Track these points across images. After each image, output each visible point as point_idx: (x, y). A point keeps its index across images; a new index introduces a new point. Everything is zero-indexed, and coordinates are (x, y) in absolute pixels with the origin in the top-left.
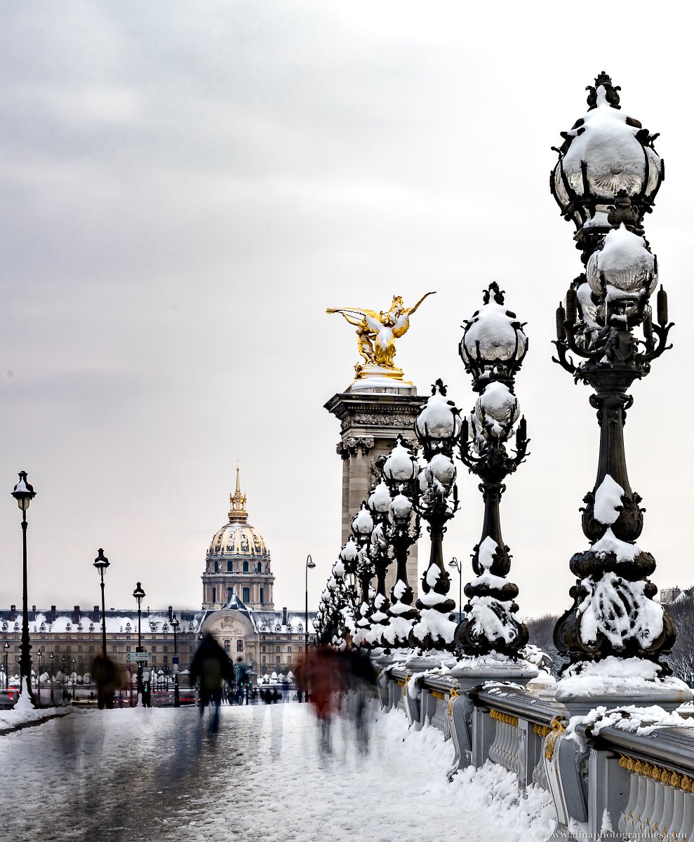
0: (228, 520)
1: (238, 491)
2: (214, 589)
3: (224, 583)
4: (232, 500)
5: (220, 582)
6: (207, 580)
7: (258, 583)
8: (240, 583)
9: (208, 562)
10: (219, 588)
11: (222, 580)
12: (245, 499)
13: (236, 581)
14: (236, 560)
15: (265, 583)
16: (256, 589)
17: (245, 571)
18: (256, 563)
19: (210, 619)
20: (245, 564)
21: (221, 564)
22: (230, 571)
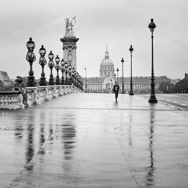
0: (105, 58)
1: (107, 51)
2: (102, 73)
3: (104, 71)
4: (106, 53)
6: (100, 71)
9: (101, 67)
12: (108, 53)
13: (107, 71)
14: (107, 66)
15: (113, 71)
16: (111, 72)
17: (109, 69)
18: (111, 67)
19: (106, 79)
20: (109, 67)
21: (103, 67)
22: (105, 69)
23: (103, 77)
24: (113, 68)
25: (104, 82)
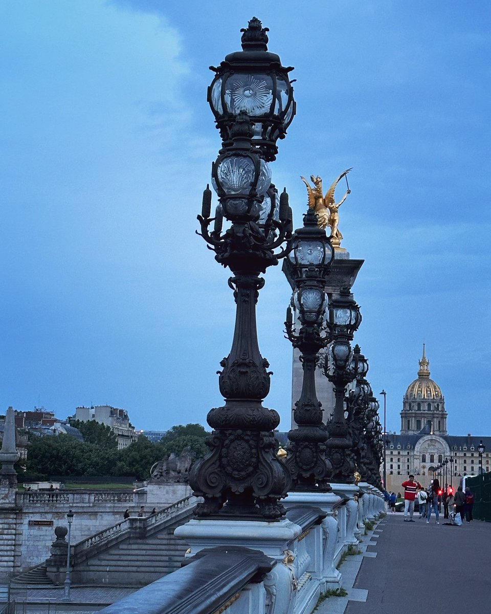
0: (417, 377)
1: (424, 358)
2: (409, 421)
3: (415, 417)
4: (420, 363)
5: (413, 417)
6: (404, 415)
7: (437, 417)
8: (425, 417)
9: (404, 403)
10: (412, 420)
11: (414, 415)
12: (428, 363)
13: (423, 415)
14: (423, 402)
15: (442, 418)
16: (436, 421)
17: (429, 409)
18: (436, 404)
19: (421, 441)
20: (429, 405)
21: (412, 404)
22: (419, 409)
23: (411, 433)
24: (443, 407)
25: (416, 449)
